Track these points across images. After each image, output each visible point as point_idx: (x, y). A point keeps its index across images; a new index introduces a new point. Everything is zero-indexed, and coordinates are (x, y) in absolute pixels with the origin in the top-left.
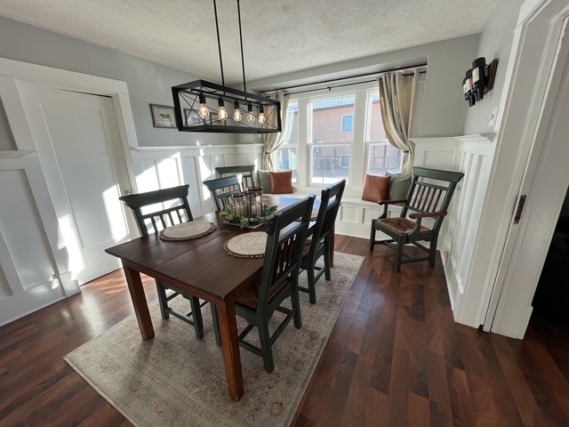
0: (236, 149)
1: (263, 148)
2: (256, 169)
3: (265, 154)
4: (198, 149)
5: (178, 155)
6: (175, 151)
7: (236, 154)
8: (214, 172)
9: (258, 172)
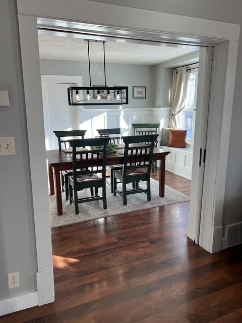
0: (152, 111)
1: (171, 111)
2: (162, 126)
3: (172, 116)
4: (120, 111)
5: (105, 114)
6: (104, 112)
7: (152, 115)
8: (130, 126)
9: (163, 128)
